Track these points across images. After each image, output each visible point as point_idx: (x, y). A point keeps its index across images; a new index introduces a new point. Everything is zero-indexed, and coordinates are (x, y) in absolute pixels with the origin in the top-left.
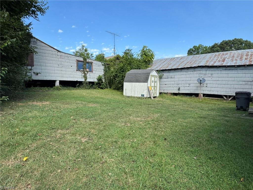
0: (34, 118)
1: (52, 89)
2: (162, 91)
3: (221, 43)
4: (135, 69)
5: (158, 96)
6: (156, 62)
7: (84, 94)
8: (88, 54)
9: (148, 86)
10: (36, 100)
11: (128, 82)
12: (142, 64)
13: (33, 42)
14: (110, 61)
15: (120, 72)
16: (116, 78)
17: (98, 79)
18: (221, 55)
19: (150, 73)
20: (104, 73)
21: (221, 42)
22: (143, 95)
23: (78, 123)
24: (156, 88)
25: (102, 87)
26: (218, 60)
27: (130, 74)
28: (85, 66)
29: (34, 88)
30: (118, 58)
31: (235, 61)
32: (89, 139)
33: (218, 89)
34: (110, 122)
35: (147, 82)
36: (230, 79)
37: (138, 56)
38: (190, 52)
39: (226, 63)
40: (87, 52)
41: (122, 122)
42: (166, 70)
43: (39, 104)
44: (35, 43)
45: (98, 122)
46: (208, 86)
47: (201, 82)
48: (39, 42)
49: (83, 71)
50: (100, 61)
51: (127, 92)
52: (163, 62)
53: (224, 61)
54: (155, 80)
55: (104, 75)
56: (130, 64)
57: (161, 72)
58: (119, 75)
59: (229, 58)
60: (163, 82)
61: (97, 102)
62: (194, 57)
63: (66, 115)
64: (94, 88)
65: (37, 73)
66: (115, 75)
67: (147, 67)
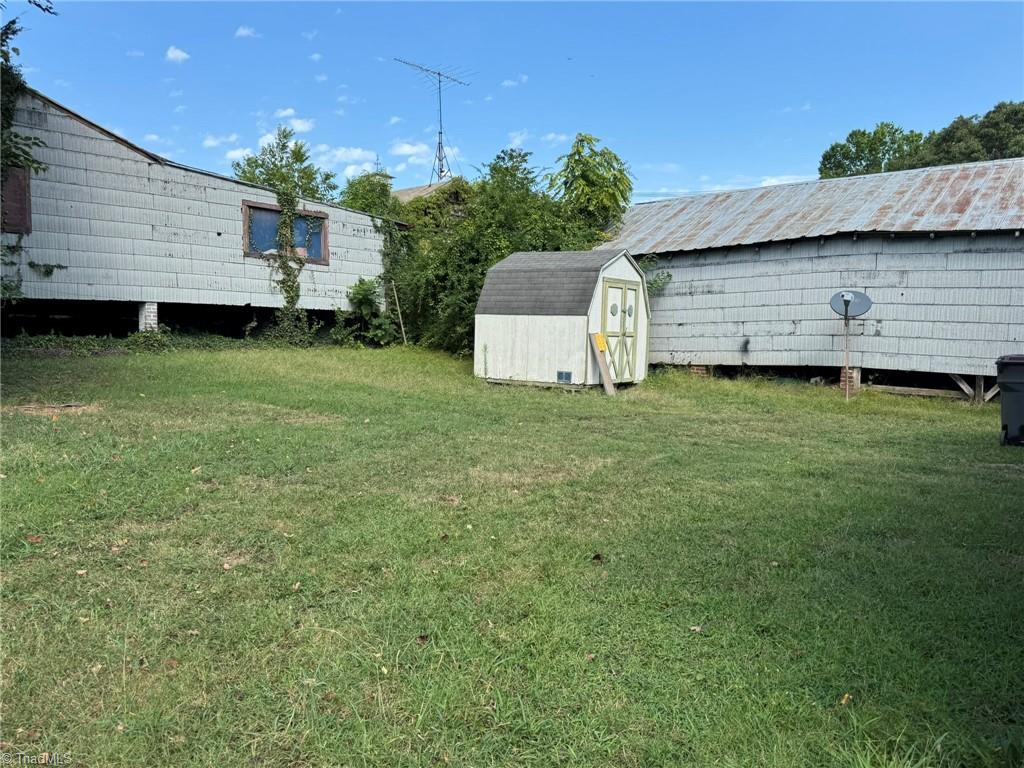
0: (16, 472)
1: (121, 345)
2: (665, 358)
3: (987, 116)
4: (535, 248)
5: (642, 378)
6: (637, 214)
7: (281, 370)
8: (308, 174)
9: (590, 332)
10: (35, 397)
11: (495, 310)
12: (570, 225)
13: (26, 115)
14: (416, 210)
15: (459, 266)
16: (441, 295)
17: (355, 298)
18: (952, 180)
19: (597, 270)
20: (382, 271)
21: (990, 112)
22: (564, 376)
23: (220, 495)
24: (629, 341)
25: (376, 335)
26: (938, 201)
27: (505, 275)
28: (287, 232)
29: (34, 339)
30: (456, 194)
31: (1017, 208)
32: (256, 559)
33: (933, 346)
34: (374, 490)
35: (586, 314)
36: (993, 297)
37: (551, 186)
38: (834, 163)
39: (972, 220)
40: (306, 164)
41: (430, 489)
42: (681, 254)
43: (51, 413)
44: (36, 118)
45: (317, 488)
46: (883, 333)
47: (848, 311)
48: (58, 113)
49: (280, 256)
50: (364, 210)
51: (489, 361)
52: (675, 215)
53: (961, 208)
54: (624, 302)
55: (386, 278)
56: (508, 225)
57: (660, 265)
58: (454, 278)
59: (989, 192)
60: (671, 313)
61: (335, 408)
62: (822, 188)
63: (170, 460)
64: (336, 342)
65: (44, 265)
66: (437, 277)
67: (593, 240)
